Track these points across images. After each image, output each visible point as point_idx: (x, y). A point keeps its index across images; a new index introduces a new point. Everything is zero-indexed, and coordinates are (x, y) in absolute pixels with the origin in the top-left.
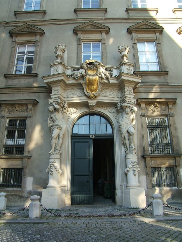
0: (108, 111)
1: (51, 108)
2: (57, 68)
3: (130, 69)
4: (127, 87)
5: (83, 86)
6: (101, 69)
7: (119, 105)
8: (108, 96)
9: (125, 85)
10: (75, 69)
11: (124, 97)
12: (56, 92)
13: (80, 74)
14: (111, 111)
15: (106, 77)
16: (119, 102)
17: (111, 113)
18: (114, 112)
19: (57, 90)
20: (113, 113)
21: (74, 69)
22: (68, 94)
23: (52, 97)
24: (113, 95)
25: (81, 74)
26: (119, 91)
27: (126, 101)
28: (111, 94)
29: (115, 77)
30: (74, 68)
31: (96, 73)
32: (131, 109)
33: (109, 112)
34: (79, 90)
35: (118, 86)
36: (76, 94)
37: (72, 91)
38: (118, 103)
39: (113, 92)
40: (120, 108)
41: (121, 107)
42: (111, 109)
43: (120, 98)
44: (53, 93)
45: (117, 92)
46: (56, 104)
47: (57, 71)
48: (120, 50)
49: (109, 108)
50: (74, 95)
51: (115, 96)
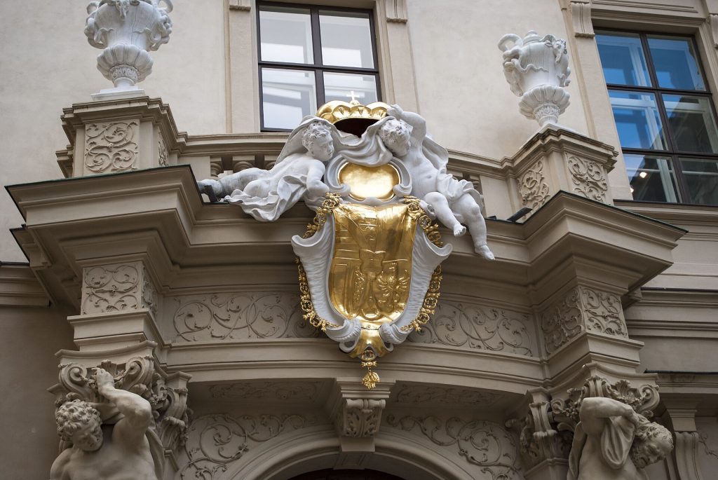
0: (463, 453)
1: (79, 410)
2: (117, 138)
3: (596, 177)
4: (593, 295)
5: (307, 268)
6: (427, 164)
7: (544, 409)
8: (466, 348)
9: (581, 275)
10: (235, 159)
11: (580, 353)
12: (113, 301)
13: (294, 188)
14: (479, 457)
15: (457, 215)
16: (537, 392)
17: (485, 466)
18: (503, 460)
19: (122, 287)
20: (496, 470)
21: (231, 156)
22: (191, 323)
23: (80, 333)
24: (494, 343)
25: (298, 186)
26: (526, 316)
27: (599, 383)
28: (484, 335)
29: (512, 226)
30: (229, 151)
31: (392, 191)
32: (638, 441)
33: (471, 461)
34: (271, 300)
35: (526, 286)
36: (249, 326)
37: (218, 306)
38: (538, 399)
39: (491, 325)
40: (551, 432)
41: (554, 425)
42: (478, 438)
43: (541, 365)
44: (89, 308)
45: (517, 326)
46: (118, 386)
47: (123, 156)
48: (516, 62)
49: (466, 433)
50: (234, 333)
51: (507, 352)
